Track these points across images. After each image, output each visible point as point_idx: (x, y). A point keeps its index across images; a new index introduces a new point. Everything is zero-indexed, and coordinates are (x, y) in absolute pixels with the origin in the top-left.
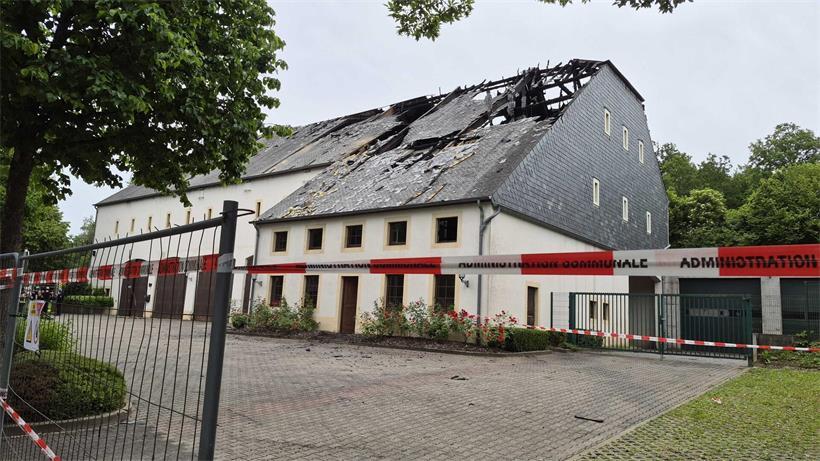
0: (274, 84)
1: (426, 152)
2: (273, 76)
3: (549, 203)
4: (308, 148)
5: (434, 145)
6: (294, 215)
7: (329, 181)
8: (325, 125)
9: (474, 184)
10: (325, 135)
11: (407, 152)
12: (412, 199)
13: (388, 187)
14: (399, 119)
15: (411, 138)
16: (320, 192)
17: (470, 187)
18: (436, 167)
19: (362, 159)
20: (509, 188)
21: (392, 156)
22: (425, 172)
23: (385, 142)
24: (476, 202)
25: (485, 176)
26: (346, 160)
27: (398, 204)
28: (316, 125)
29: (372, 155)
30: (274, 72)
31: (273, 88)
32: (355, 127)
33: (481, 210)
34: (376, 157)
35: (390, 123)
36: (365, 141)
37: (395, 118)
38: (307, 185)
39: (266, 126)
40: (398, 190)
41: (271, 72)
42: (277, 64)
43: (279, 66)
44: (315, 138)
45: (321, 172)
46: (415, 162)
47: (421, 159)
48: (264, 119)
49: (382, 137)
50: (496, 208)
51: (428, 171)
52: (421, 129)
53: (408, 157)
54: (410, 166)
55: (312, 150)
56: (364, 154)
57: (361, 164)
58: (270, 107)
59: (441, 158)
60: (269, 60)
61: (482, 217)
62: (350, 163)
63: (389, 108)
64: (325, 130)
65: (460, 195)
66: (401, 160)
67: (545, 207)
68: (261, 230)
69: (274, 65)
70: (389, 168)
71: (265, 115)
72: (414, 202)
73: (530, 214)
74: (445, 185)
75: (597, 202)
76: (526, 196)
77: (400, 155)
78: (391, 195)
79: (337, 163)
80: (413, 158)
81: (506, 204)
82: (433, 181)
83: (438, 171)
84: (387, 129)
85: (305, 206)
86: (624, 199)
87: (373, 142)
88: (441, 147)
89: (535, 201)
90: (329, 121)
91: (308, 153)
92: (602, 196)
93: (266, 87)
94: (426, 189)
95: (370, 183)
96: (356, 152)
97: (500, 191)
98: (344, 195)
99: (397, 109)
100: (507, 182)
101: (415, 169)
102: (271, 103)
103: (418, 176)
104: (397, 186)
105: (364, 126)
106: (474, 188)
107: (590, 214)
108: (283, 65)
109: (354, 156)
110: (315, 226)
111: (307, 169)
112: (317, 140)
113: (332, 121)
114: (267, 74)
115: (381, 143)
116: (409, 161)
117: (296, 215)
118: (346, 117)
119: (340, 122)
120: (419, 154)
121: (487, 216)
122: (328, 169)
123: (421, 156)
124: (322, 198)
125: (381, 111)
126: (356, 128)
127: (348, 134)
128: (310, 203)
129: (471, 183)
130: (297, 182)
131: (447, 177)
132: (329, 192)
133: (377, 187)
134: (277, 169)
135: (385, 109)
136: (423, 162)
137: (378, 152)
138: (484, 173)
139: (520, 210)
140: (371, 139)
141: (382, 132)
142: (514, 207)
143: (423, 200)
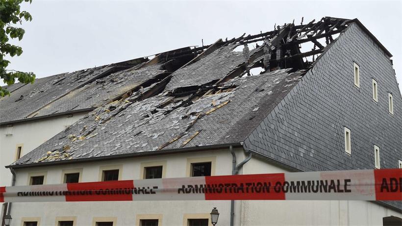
0: (18, 33)
1: (185, 99)
2: (17, 26)
3: (301, 149)
4: (73, 94)
5: (193, 92)
6: (51, 159)
7: (90, 126)
8: (91, 71)
9: (227, 130)
10: (91, 82)
11: (168, 99)
12: (168, 144)
13: (146, 132)
14: (163, 68)
15: (172, 86)
16: (81, 137)
17: (224, 133)
18: (193, 114)
19: (124, 105)
20: (260, 136)
21: (153, 102)
22: (183, 118)
23: (147, 89)
24: (229, 147)
25: (238, 123)
26: (109, 106)
27: (154, 149)
28: (83, 72)
29: (134, 101)
30: (18, 23)
31: (15, 37)
32: (121, 74)
33: (234, 155)
34: (137, 103)
35: (154, 71)
36: (128, 88)
37: (159, 66)
38: (68, 129)
39: (8, 72)
40: (156, 136)
41: (15, 22)
42: (22, 15)
43: (23, 17)
44: (81, 84)
45: (83, 117)
46: (174, 108)
47: (180, 106)
48: (6, 65)
49: (145, 85)
50: (247, 154)
51: (186, 117)
52: (183, 78)
53: (168, 103)
54: (169, 112)
55: (77, 95)
56: (126, 100)
57: (122, 109)
58: (12, 55)
59: (199, 105)
60: (13, 11)
61: (235, 162)
62: (112, 108)
63: (154, 57)
64: (91, 77)
65: (215, 141)
66: (161, 106)
67: (297, 154)
68: (18, 175)
69: (18, 16)
70: (149, 114)
71: (8, 62)
72: (170, 147)
73: (282, 160)
74: (200, 131)
75: (348, 151)
76: (277, 143)
77: (160, 102)
78: (149, 140)
79: (99, 109)
80: (173, 105)
81: (258, 151)
82: (189, 128)
83: (195, 117)
84: (151, 77)
85: (63, 150)
86: (376, 147)
87: (136, 89)
88: (200, 95)
89: (287, 148)
90: (95, 69)
91: (72, 98)
92: (354, 144)
93: (9, 36)
94: (182, 134)
95: (129, 129)
96: (119, 98)
97: (251, 137)
98: (103, 139)
99: (161, 58)
100: (259, 129)
101: (174, 115)
102: (14, 51)
103: (175, 122)
104: (155, 131)
105: (129, 73)
106: (228, 134)
107: (342, 161)
108: (27, 16)
109: (117, 102)
110: (71, 171)
111: (70, 114)
112: (83, 86)
113: (99, 68)
114: (11, 24)
115: (143, 90)
116: (169, 107)
117: (53, 160)
118: (112, 65)
119: (105, 70)
120: (178, 101)
121: (239, 162)
122: (90, 114)
123: (180, 103)
124: (81, 142)
125: (147, 59)
126: (121, 76)
127: (112, 81)
128: (68, 147)
129: (225, 130)
130: (58, 127)
131: (203, 124)
132: (89, 137)
133: (135, 132)
134: (40, 114)
135: (150, 58)
136: (182, 108)
137: (140, 99)
138: (238, 120)
139: (272, 156)
140: (135, 86)
141: (145, 80)
142: (266, 154)
143: (178, 145)
